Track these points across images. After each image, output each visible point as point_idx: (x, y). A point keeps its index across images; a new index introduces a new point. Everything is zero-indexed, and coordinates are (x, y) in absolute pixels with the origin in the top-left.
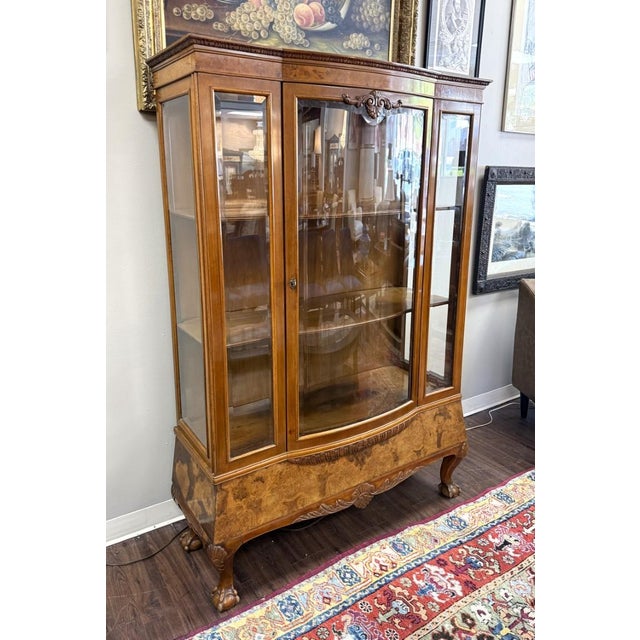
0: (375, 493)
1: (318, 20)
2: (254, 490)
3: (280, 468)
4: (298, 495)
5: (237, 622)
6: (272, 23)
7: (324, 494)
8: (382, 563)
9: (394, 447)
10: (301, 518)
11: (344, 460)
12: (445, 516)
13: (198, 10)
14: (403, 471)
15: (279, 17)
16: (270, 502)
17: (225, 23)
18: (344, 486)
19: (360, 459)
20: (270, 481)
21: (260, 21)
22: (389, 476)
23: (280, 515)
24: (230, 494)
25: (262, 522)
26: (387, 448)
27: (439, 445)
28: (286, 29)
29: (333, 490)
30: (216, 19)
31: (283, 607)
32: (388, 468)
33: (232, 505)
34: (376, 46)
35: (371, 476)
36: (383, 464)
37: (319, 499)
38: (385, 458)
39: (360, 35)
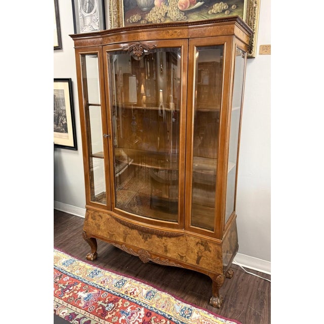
0: (151, 260)
1: (192, 3)
2: (98, 219)
3: (108, 216)
4: (114, 233)
6: (166, 13)
7: (125, 241)
9: (166, 243)
10: (114, 244)
11: (137, 231)
12: (189, 306)
13: (135, 17)
14: (170, 260)
15: (170, 8)
16: (103, 228)
17: (145, 20)
18: (135, 244)
19: (145, 236)
20: (104, 219)
21: (161, 14)
22: (161, 257)
23: (106, 236)
24: (90, 215)
25: (99, 234)
26: (161, 241)
27: (198, 262)
28: (174, 14)
29: (129, 242)
30: (142, 19)
31: (94, 272)
32: (160, 252)
33: (90, 220)
34: (233, 7)
35: (150, 249)
36: (158, 248)
37: (123, 242)
38: (159, 246)
39: (220, 4)
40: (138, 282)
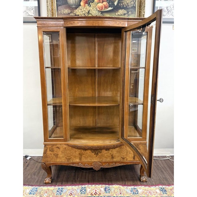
0: (102, 167)
2: (56, 150)
3: (65, 146)
4: (71, 157)
5: (45, 188)
6: (89, 11)
7: (81, 160)
8: (97, 192)
9: (112, 153)
10: (71, 165)
11: (90, 151)
12: (133, 187)
13: (66, 11)
14: (115, 163)
15: (92, 9)
16: (61, 156)
17: (74, 13)
18: (89, 160)
19: (96, 152)
20: (61, 149)
21: (85, 11)
22: (109, 163)
23: (64, 161)
24: (48, 149)
25: (58, 161)
26: (108, 152)
27: (134, 158)
28: (94, 12)
29: (84, 160)
30: (71, 12)
31: (59, 190)
32: (109, 160)
33: (49, 152)
34: (130, 13)
35: (101, 160)
36: (106, 158)
37: (79, 161)
38: (107, 156)
39: (123, 10)
40: (93, 185)
